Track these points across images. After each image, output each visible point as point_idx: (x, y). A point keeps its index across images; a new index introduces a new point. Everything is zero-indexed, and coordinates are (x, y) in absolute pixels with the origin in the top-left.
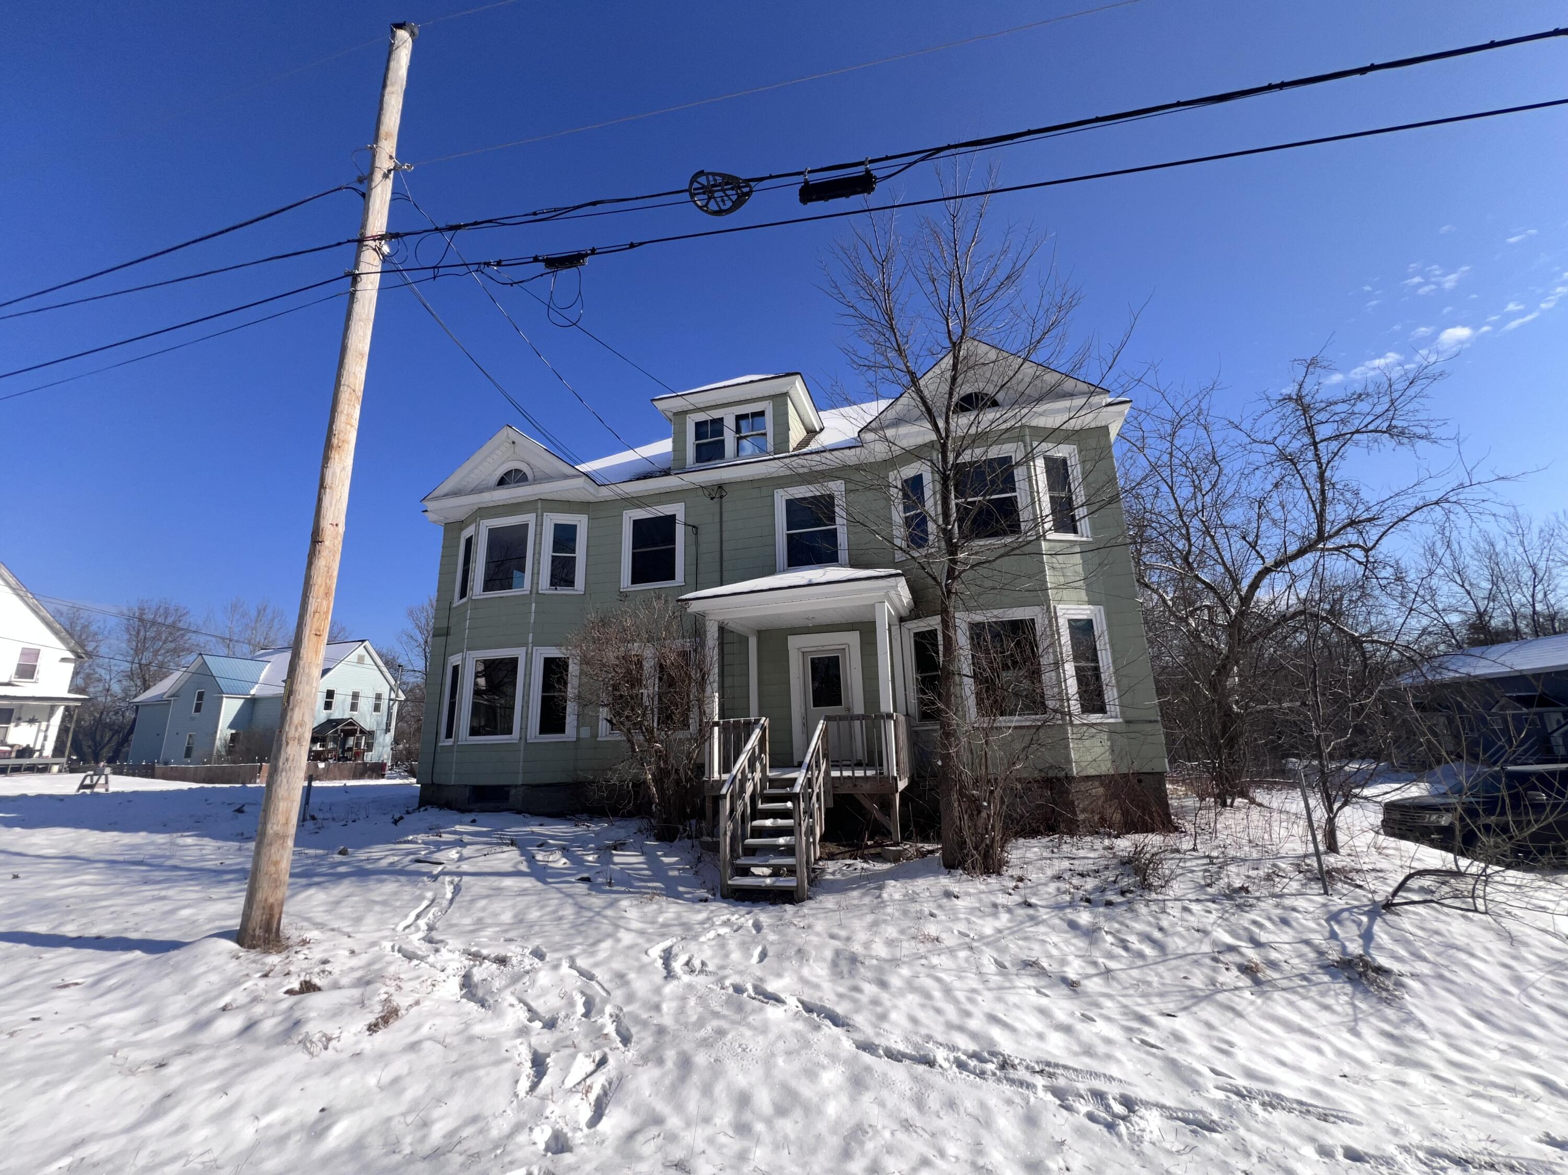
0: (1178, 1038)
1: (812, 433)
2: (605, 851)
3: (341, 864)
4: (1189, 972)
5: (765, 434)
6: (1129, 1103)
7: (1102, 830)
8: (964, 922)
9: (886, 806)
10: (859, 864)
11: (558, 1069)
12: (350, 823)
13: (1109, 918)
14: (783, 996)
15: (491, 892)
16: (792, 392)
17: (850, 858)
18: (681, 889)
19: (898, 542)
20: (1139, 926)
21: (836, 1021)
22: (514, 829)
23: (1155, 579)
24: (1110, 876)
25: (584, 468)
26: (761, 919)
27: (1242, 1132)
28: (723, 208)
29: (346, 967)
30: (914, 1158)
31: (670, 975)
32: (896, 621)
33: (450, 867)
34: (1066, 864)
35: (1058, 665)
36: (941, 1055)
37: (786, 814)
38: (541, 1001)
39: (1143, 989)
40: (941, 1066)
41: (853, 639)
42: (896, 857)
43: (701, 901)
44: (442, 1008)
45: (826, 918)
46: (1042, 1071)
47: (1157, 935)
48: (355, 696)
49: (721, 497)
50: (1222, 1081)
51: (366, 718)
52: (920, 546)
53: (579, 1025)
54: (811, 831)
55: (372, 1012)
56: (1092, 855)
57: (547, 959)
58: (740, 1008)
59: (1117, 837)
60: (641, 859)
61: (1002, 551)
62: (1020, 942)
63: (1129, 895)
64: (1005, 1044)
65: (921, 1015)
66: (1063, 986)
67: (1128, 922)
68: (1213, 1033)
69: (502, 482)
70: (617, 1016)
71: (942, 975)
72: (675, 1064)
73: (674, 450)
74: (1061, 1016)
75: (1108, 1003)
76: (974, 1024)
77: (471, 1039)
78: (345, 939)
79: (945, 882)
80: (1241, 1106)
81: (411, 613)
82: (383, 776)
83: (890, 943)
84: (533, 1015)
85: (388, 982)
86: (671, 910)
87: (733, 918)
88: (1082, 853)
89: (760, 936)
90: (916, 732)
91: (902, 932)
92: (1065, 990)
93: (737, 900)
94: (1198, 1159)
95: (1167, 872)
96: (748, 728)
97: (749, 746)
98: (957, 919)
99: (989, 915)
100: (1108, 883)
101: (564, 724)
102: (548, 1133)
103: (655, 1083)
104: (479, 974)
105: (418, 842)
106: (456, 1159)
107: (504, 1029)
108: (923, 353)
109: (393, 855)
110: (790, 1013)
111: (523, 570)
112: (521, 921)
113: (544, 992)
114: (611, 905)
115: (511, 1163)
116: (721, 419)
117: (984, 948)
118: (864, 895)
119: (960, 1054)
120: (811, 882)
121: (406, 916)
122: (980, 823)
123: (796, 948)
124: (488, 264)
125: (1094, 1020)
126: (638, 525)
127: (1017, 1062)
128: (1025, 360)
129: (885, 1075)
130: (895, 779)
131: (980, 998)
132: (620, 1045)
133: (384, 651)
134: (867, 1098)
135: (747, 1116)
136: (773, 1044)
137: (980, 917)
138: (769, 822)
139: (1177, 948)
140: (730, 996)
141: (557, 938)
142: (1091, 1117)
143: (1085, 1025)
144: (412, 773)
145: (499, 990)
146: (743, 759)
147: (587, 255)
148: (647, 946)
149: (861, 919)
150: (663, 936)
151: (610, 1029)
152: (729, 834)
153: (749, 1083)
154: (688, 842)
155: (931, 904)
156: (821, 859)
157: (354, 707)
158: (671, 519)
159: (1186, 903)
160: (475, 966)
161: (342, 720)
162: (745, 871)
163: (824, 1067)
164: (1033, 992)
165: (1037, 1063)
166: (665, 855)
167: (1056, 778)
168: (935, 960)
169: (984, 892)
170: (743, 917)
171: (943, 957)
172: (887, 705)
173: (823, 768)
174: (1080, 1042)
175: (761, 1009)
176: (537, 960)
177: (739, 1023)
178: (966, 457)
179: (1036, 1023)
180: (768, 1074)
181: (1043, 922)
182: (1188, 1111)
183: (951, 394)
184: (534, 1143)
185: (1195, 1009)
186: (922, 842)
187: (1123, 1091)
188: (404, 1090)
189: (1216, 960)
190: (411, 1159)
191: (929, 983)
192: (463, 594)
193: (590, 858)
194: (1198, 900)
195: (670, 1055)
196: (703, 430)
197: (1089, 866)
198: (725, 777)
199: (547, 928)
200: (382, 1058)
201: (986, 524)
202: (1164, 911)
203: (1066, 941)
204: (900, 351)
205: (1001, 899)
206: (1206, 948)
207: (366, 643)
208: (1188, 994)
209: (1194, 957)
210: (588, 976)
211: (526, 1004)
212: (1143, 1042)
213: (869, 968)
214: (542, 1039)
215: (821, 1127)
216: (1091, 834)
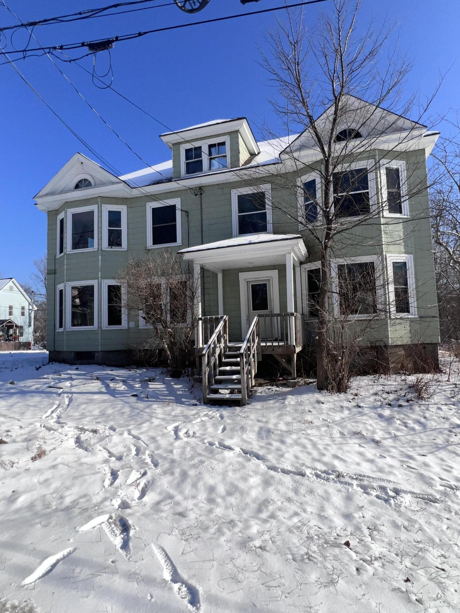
0: (426, 465)
1: (253, 155)
2: (145, 382)
3: (12, 388)
4: (437, 437)
5: (225, 156)
6: (397, 492)
7: (402, 372)
8: (326, 415)
9: (289, 360)
10: (274, 388)
11: (123, 477)
12: (14, 369)
13: (399, 413)
14: (233, 447)
15: (88, 401)
16: (241, 130)
17: (270, 385)
18: (183, 400)
19: (300, 219)
20: (414, 416)
21: (258, 457)
22: (97, 372)
23: (445, 240)
24: (403, 393)
25: (123, 178)
26: (223, 413)
27: (449, 503)
28: (195, 7)
29: (18, 434)
30: (291, 512)
31: (177, 438)
32: (297, 264)
33: (66, 390)
34: (381, 388)
35: (384, 286)
36: (308, 472)
37: (237, 364)
38: (115, 449)
39: (413, 444)
40: (308, 476)
41: (274, 274)
42: (294, 385)
43: (194, 405)
44: (66, 451)
45: (256, 413)
46: (357, 478)
47: (423, 420)
48: (11, 308)
49: (201, 194)
50: (444, 482)
51: (18, 319)
52: (312, 222)
53: (133, 459)
54: (249, 372)
55: (33, 452)
56: (394, 384)
57: (117, 431)
58: (212, 452)
59: (408, 375)
60: (163, 386)
61: (356, 223)
62: (353, 424)
63: (411, 402)
64: (340, 466)
65: (300, 455)
66: (373, 443)
67: (409, 414)
68: (443, 463)
69: (77, 187)
70: (152, 455)
71: (312, 438)
72: (179, 475)
73: (173, 167)
74: (370, 456)
75: (394, 450)
76: (326, 459)
77: (81, 464)
78: (17, 422)
79: (318, 396)
80: (451, 492)
81: (35, 263)
82: (30, 349)
83: (287, 424)
84: (111, 454)
85: (39, 440)
86: (178, 409)
87: (210, 413)
88: (389, 383)
89: (222, 421)
90: (307, 323)
91: (294, 419)
92: (373, 445)
93: (212, 405)
94: (426, 513)
95: (432, 391)
96: (218, 321)
97: (217, 330)
98: (322, 413)
99: (339, 411)
100: (401, 397)
101: (121, 319)
102: (119, 501)
103: (170, 483)
104: (83, 437)
105: (50, 379)
106: (77, 511)
107: (97, 460)
108: (318, 104)
109: (37, 384)
110: (236, 454)
111: (93, 238)
112: (104, 414)
113: (116, 445)
114: (149, 407)
115: (102, 512)
116: (200, 148)
117: (335, 426)
118: (276, 402)
119: (318, 471)
120: (249, 397)
121: (46, 412)
122: (337, 368)
123: (240, 426)
124: (55, 48)
125: (385, 457)
126: (155, 211)
127: (345, 474)
128: (377, 107)
129: (280, 479)
130: (294, 346)
131: (330, 448)
132: (153, 467)
133: (24, 284)
134: (271, 489)
135: (213, 496)
136: (226, 467)
137: (334, 412)
138: (228, 368)
139: (432, 426)
140: (207, 447)
141: (122, 422)
142: (378, 497)
143: (381, 459)
144: (44, 347)
145: (94, 444)
146: (214, 337)
147: (113, 41)
148: (166, 425)
149: (274, 413)
150: (174, 421)
151: (148, 460)
152: (207, 373)
153: (215, 483)
154: (187, 378)
155: (309, 406)
156: (255, 386)
157: (10, 313)
158: (173, 208)
159: (440, 406)
160: (81, 433)
161: (5, 321)
162: (216, 391)
163: (251, 476)
164: (357, 445)
165: (355, 475)
166: (175, 384)
167: (380, 346)
168: (309, 431)
169: (337, 401)
170: (215, 412)
171: (314, 430)
172: (291, 308)
173: (256, 341)
174: (377, 467)
175: (222, 452)
176: (112, 431)
177: (211, 458)
178: (339, 169)
179: (357, 459)
180: (224, 479)
181: (366, 414)
182: (425, 495)
183: (332, 130)
184: (113, 505)
185: (436, 453)
186: (307, 378)
187: (394, 486)
188: (51, 484)
189: (450, 431)
190: (56, 510)
191: (305, 441)
192: (61, 251)
193: (137, 386)
194: (446, 404)
195: (177, 471)
196: (190, 154)
197: (393, 388)
198: (205, 346)
199: (117, 417)
200: (39, 471)
201: (348, 207)
202: (428, 409)
203: (376, 423)
204: (303, 103)
205: (346, 404)
206: (447, 426)
207: (13, 280)
208: (434, 446)
209: (440, 430)
210: (137, 438)
211: (107, 450)
212: (408, 467)
213: (276, 435)
214: (114, 464)
215: (248, 500)
216: (396, 374)
